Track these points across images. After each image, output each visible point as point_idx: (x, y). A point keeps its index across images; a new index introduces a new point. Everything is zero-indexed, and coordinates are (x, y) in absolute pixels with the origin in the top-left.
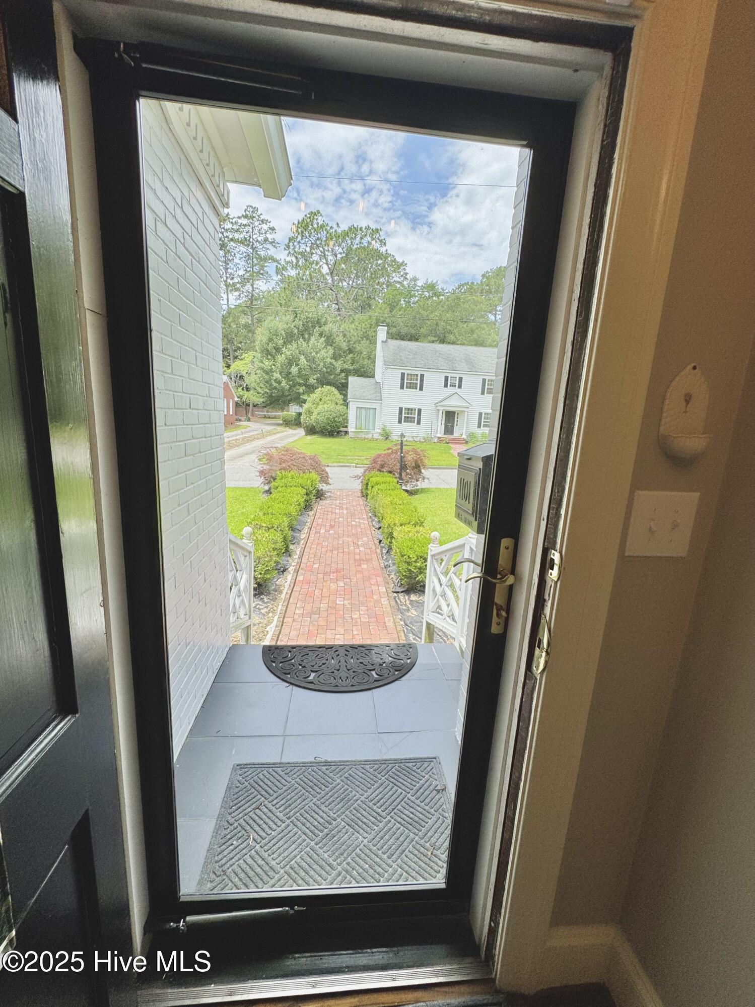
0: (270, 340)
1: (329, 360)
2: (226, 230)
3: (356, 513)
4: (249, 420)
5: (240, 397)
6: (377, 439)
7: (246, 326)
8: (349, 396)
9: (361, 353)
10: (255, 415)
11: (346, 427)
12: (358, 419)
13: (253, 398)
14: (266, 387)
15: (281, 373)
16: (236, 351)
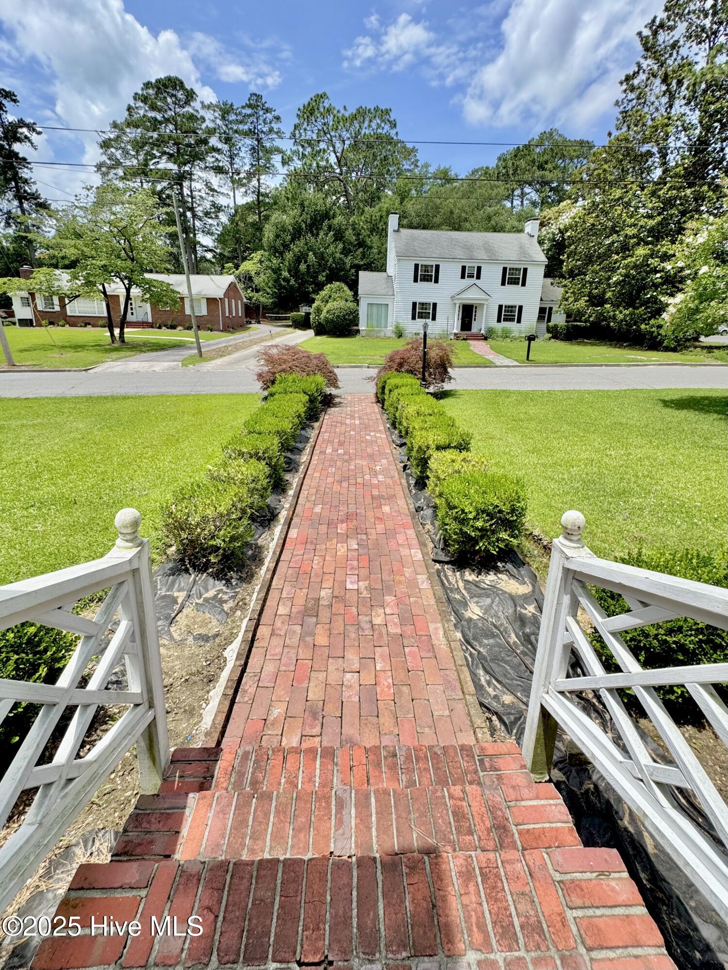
0: (277, 236)
1: (338, 255)
2: (231, 122)
3: (371, 423)
4: (259, 322)
5: (250, 299)
6: (389, 338)
7: (253, 224)
8: (359, 292)
9: (371, 248)
10: (265, 317)
11: (357, 325)
12: (369, 317)
13: (262, 300)
14: (275, 287)
15: (289, 271)
16: (245, 251)
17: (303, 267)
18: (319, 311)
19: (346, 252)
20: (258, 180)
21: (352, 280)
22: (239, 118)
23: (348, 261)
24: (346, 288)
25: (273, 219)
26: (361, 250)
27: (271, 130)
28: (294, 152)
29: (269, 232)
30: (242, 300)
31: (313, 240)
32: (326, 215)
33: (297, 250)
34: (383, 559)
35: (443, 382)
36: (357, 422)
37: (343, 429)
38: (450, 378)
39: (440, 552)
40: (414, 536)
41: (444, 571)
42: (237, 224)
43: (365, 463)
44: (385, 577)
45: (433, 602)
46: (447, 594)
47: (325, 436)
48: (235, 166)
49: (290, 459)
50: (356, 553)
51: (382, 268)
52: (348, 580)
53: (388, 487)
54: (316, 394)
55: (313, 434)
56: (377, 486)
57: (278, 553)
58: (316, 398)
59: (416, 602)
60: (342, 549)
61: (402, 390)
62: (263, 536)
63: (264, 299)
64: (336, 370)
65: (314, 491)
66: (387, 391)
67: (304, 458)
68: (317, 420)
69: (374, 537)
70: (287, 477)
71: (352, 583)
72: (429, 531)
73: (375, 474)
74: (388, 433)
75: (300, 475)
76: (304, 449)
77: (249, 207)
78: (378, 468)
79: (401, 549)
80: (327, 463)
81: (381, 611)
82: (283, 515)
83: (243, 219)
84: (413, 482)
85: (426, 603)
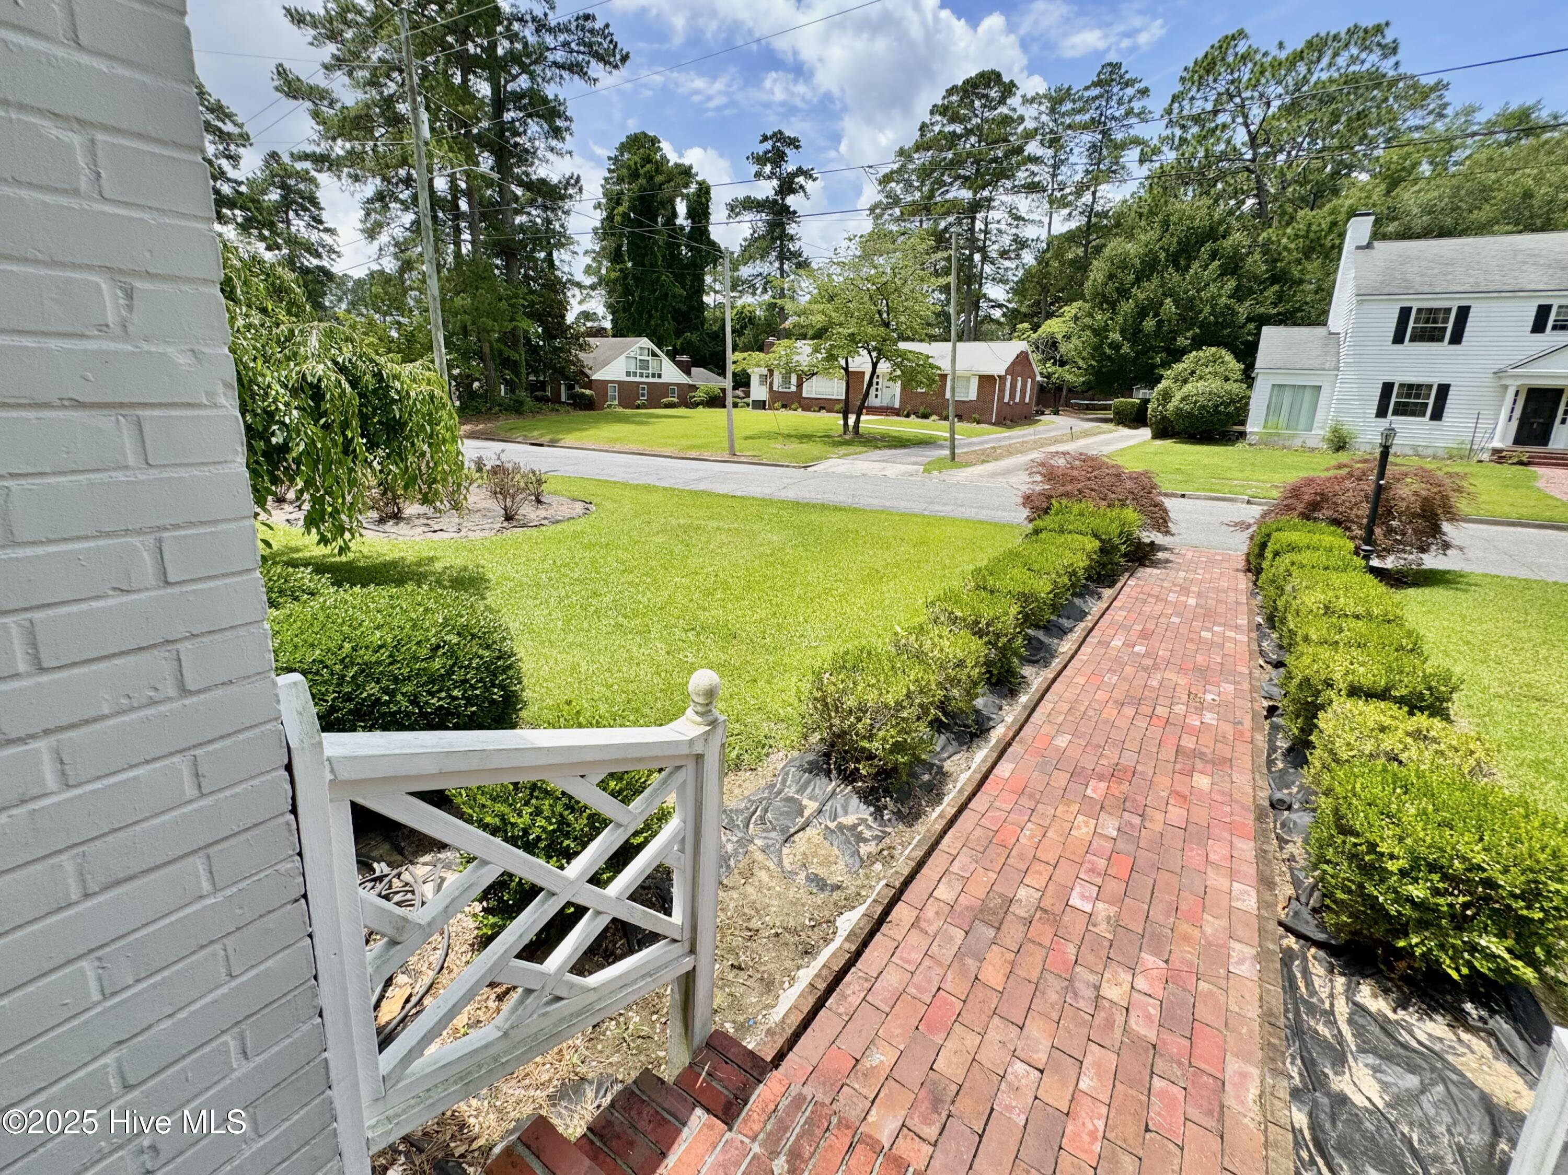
0: (1111, 277)
1: (1223, 301)
2: (1063, 115)
3: (1221, 609)
4: (1056, 413)
5: (1049, 376)
6: (1313, 450)
7: (1073, 262)
8: (1258, 364)
9: (1301, 282)
10: (1068, 404)
11: (1243, 423)
12: (1272, 409)
13: (1069, 377)
14: (1093, 358)
15: (1122, 332)
16: (1052, 304)
17: (1149, 324)
18: (1166, 396)
19: (1239, 295)
20: (1094, 193)
21: (1246, 343)
22: (1078, 105)
23: (1243, 310)
24: (1229, 358)
25: (1107, 251)
26: (1276, 287)
27: (1129, 113)
28: (1163, 140)
29: (1097, 272)
30: (1034, 378)
31: (1176, 277)
32: (1212, 233)
33: (1141, 296)
34: (1163, 876)
35: (1423, 550)
36: (1192, 601)
37: (1158, 609)
38: (1446, 546)
39: (1306, 913)
40: (1251, 855)
41: (1305, 959)
42: (1047, 264)
43: (1183, 681)
44: (1157, 914)
45: (1253, 1012)
46: (1297, 1013)
47: (1117, 614)
48: (1060, 178)
49: (1041, 642)
50: (1108, 845)
51: (1319, 318)
52: (1077, 889)
53: (1220, 739)
54: (1117, 541)
55: (1095, 607)
56: (1197, 733)
57: (966, 794)
58: (1116, 548)
59: (1210, 994)
60: (1083, 828)
61: (1305, 557)
62: (955, 758)
63: (1070, 376)
64: (1168, 503)
65: (1066, 707)
66: (1268, 554)
67: (1066, 646)
68: (1111, 585)
69: (1158, 827)
70: (1027, 671)
71: (1083, 897)
72: (1292, 859)
73: (1201, 708)
74: (1254, 635)
75: (1049, 674)
76: (1071, 630)
77: (1071, 237)
78: (1209, 697)
79: (1211, 873)
80: (1106, 665)
81: (1126, 977)
82: (998, 734)
83: (1059, 255)
84: (1283, 744)
85: (1234, 1008)
